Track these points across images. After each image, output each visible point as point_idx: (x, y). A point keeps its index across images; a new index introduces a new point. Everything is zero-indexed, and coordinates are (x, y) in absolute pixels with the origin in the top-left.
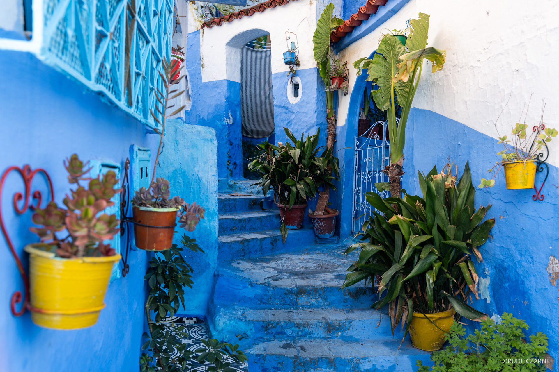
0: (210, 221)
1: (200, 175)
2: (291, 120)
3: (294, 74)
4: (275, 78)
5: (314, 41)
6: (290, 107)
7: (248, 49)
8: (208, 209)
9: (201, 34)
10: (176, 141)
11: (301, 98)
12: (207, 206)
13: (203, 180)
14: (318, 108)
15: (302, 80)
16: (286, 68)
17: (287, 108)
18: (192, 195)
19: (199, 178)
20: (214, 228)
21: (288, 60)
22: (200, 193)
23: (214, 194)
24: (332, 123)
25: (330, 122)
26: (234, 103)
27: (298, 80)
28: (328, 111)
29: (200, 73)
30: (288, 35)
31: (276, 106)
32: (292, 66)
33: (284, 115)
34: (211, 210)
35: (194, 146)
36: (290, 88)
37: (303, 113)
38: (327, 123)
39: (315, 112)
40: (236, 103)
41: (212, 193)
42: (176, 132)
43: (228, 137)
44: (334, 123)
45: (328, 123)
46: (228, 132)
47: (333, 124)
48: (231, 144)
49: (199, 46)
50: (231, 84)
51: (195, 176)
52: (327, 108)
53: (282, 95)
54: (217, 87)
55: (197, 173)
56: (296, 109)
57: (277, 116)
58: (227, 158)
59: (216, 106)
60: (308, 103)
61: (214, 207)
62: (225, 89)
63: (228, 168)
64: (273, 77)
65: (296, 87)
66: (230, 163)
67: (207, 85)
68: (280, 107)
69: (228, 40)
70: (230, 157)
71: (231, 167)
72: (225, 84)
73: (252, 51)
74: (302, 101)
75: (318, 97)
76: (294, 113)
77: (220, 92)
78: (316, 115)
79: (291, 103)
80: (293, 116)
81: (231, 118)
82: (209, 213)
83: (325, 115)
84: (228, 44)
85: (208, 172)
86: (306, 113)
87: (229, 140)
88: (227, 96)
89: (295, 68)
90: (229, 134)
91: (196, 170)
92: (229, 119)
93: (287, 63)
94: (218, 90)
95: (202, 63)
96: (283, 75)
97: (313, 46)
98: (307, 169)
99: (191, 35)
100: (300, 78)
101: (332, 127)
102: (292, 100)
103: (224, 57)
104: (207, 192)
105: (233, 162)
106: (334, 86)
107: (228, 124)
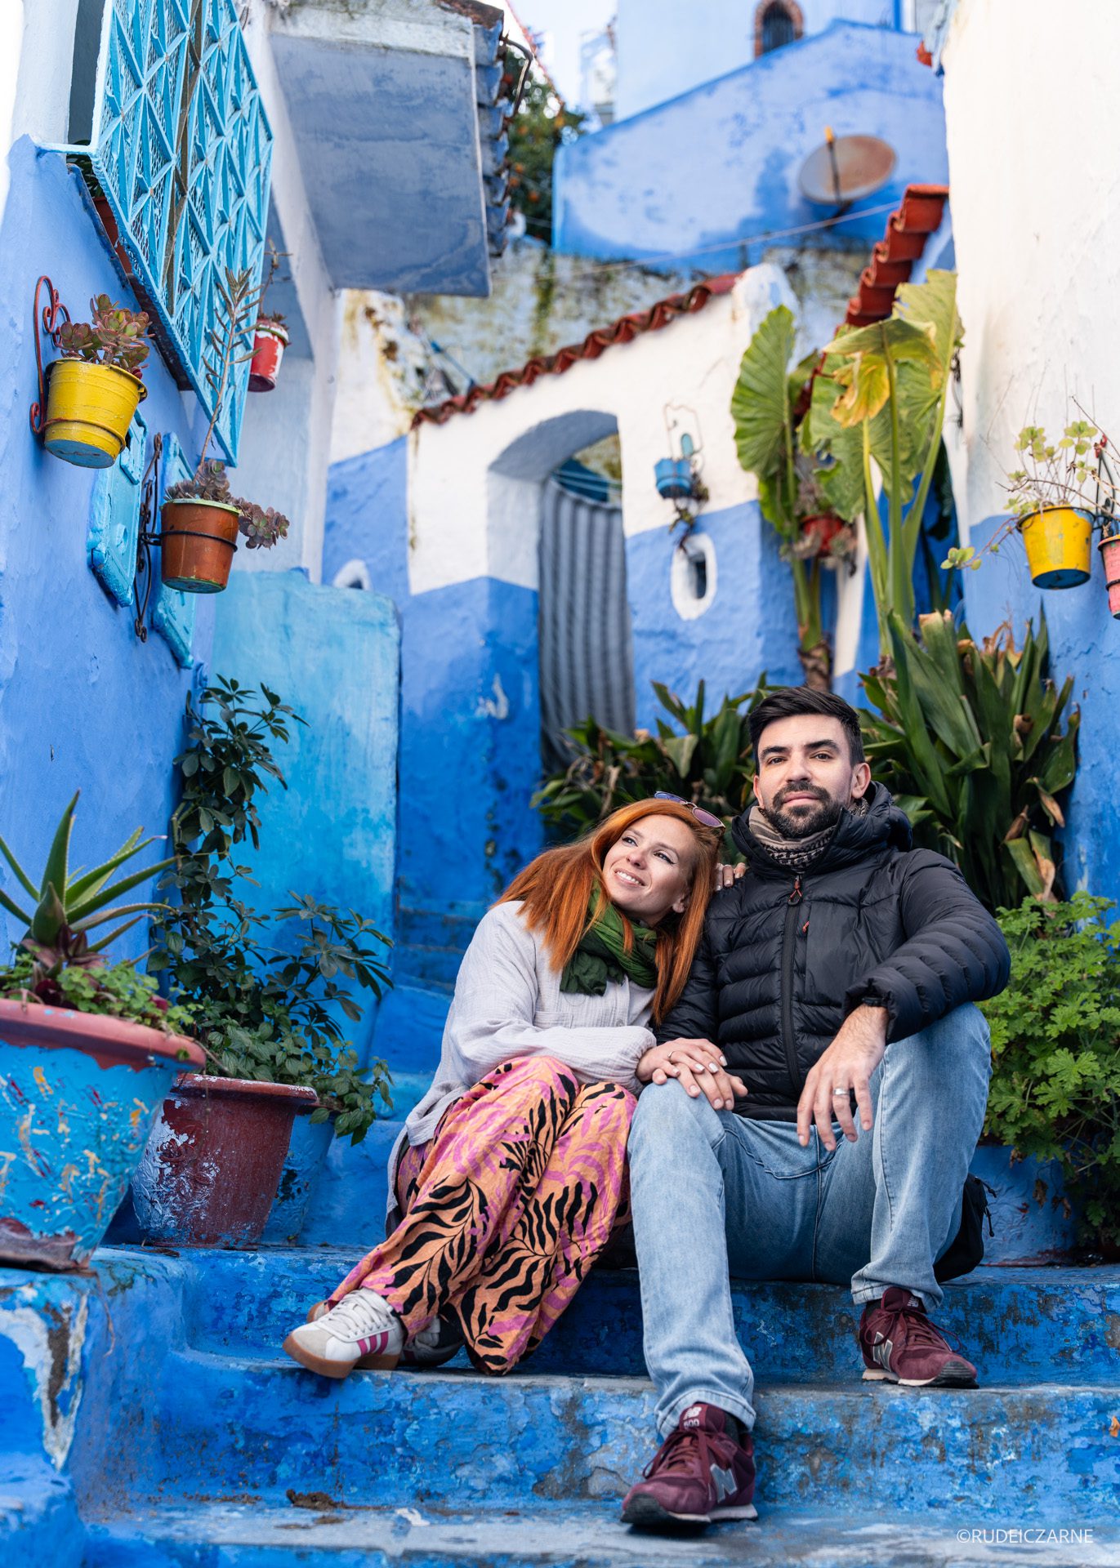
0: (369, 844)
1: (348, 717)
2: (687, 672)
3: (691, 526)
4: (637, 548)
5: (736, 415)
6: (680, 630)
7: (577, 504)
8: (366, 811)
9: (410, 447)
10: (287, 630)
11: (715, 599)
12: (363, 802)
13: (355, 731)
14: (767, 622)
15: (715, 543)
16: (665, 512)
17: (672, 637)
18: (321, 771)
19: (343, 725)
20: (382, 866)
21: (669, 482)
22: (345, 765)
23: (383, 772)
24: (815, 669)
25: (810, 663)
26: (511, 652)
27: (703, 543)
28: (801, 631)
29: (403, 568)
30: (672, 415)
31: (640, 633)
32: (682, 503)
33: (663, 659)
34: (374, 815)
35: (333, 640)
36: (680, 570)
37: (723, 641)
38: (800, 671)
39: (759, 635)
40: (519, 652)
41: (378, 768)
42: (286, 607)
43: (490, 760)
44: (823, 667)
45: (804, 667)
46: (489, 744)
47: (820, 673)
48: (501, 785)
49: (402, 484)
50: (501, 592)
51: (333, 719)
52: (800, 623)
53: (657, 598)
54: (457, 604)
55: (339, 712)
56: (698, 635)
57: (643, 666)
58: (485, 834)
59: (452, 665)
60: (735, 609)
61: (382, 807)
62: (483, 605)
63: (488, 866)
64: (629, 545)
65: (700, 567)
66: (495, 850)
67: (425, 602)
68: (651, 634)
69: (493, 453)
70: (495, 829)
71: (498, 864)
72: (484, 589)
73: (594, 509)
74: (718, 607)
75: (765, 587)
76: (691, 647)
77: (465, 619)
78: (760, 642)
79: (684, 617)
80: (692, 658)
81: (502, 699)
82: (367, 823)
83: (792, 645)
84: (496, 467)
85: (370, 710)
86: (731, 641)
87: (495, 773)
88: (489, 626)
89: (693, 508)
90: (493, 752)
91: (335, 704)
92: (495, 701)
93: (666, 493)
94: (460, 613)
95: (410, 535)
96: (658, 535)
97: (732, 426)
98: (720, 794)
99: (380, 455)
100: (712, 537)
101: (818, 680)
102: (687, 606)
103: (480, 505)
104: (365, 765)
105: (506, 846)
106: (807, 544)
107: (491, 719)
